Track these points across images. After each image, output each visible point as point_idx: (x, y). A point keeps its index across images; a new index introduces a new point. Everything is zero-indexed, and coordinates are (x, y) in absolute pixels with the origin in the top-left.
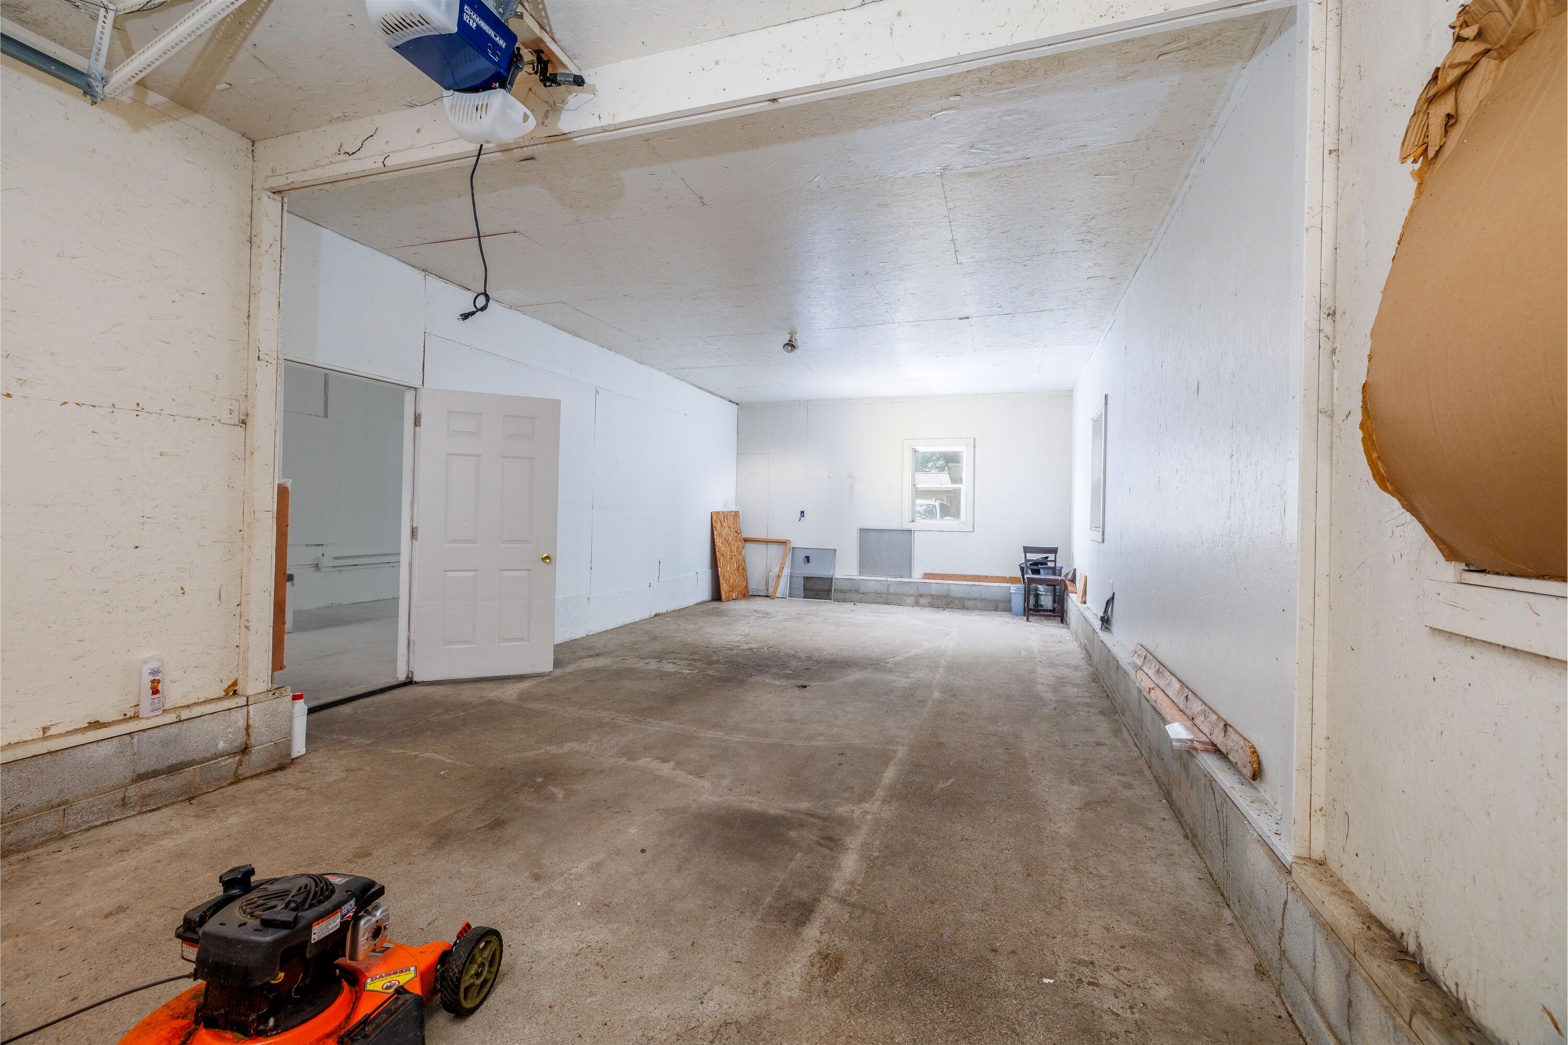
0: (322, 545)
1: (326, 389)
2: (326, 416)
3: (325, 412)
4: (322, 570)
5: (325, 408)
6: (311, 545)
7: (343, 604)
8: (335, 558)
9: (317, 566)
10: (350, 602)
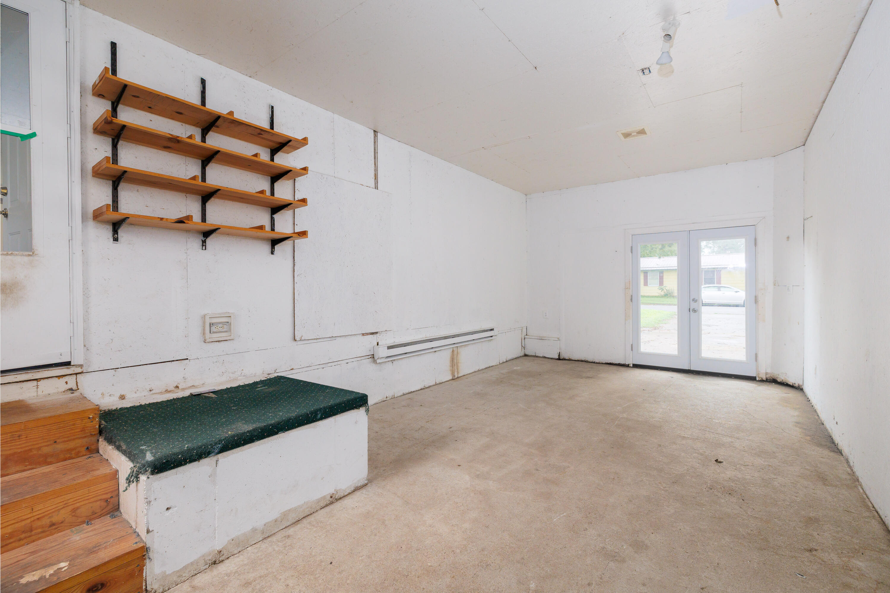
0: (377, 333)
1: (375, 158)
2: (376, 187)
3: (375, 184)
4: (378, 361)
5: (375, 179)
6: (367, 334)
7: (396, 396)
8: (389, 348)
9: (373, 356)
10: (401, 393)
